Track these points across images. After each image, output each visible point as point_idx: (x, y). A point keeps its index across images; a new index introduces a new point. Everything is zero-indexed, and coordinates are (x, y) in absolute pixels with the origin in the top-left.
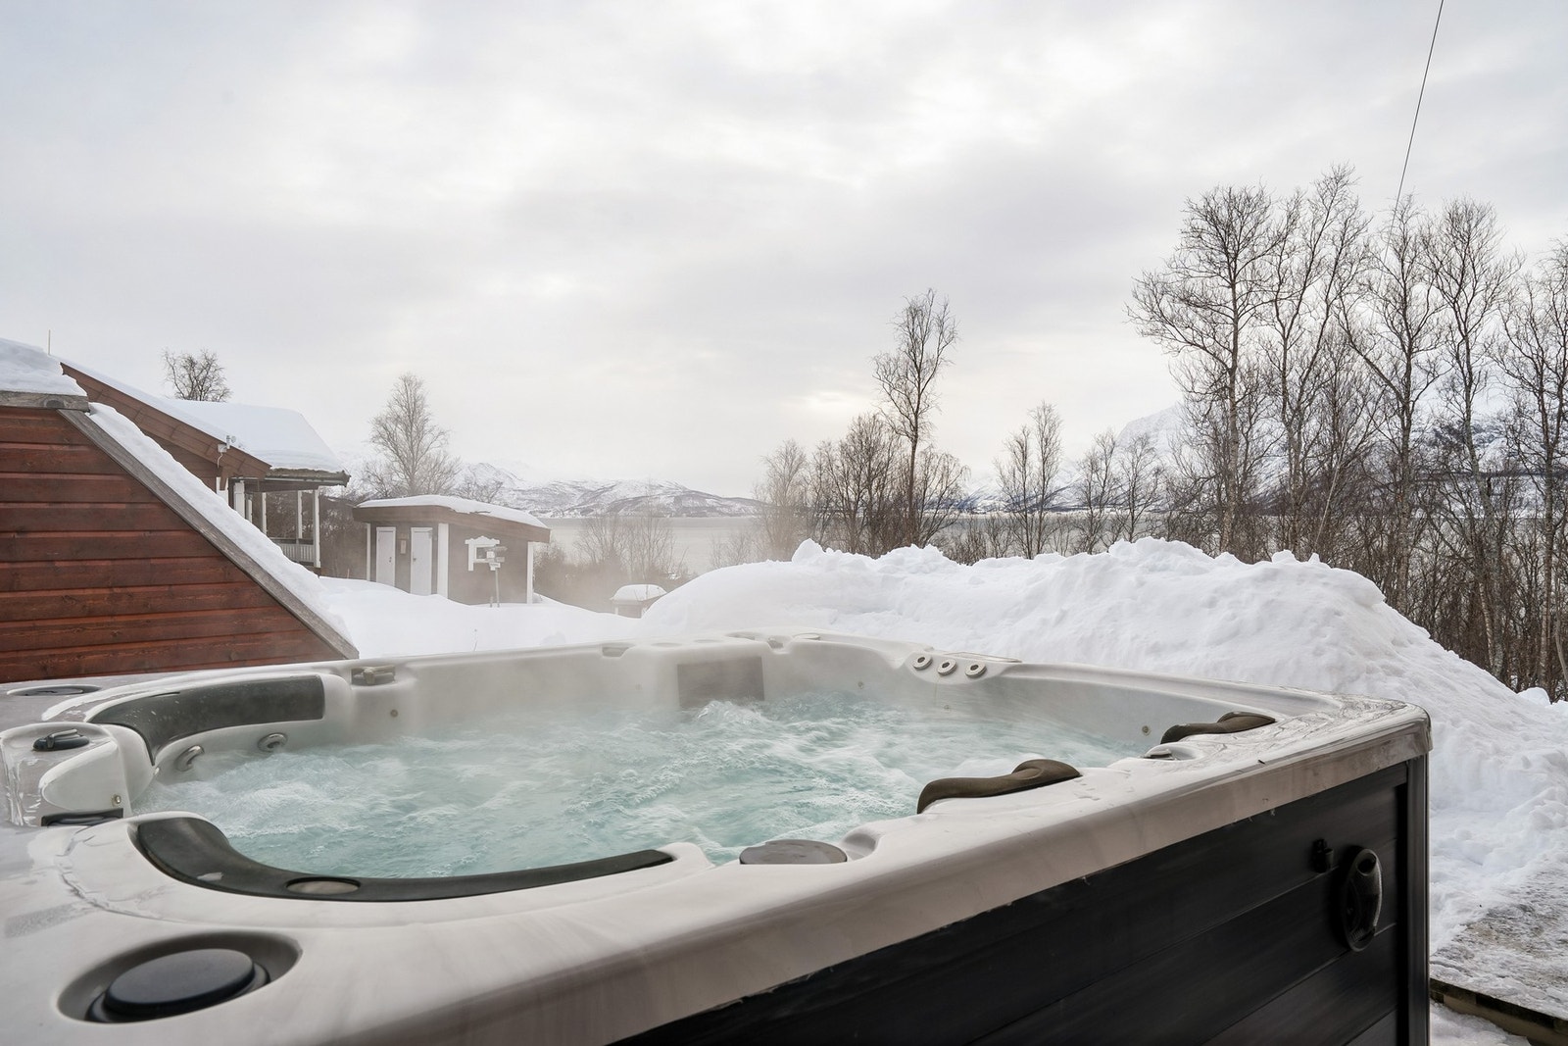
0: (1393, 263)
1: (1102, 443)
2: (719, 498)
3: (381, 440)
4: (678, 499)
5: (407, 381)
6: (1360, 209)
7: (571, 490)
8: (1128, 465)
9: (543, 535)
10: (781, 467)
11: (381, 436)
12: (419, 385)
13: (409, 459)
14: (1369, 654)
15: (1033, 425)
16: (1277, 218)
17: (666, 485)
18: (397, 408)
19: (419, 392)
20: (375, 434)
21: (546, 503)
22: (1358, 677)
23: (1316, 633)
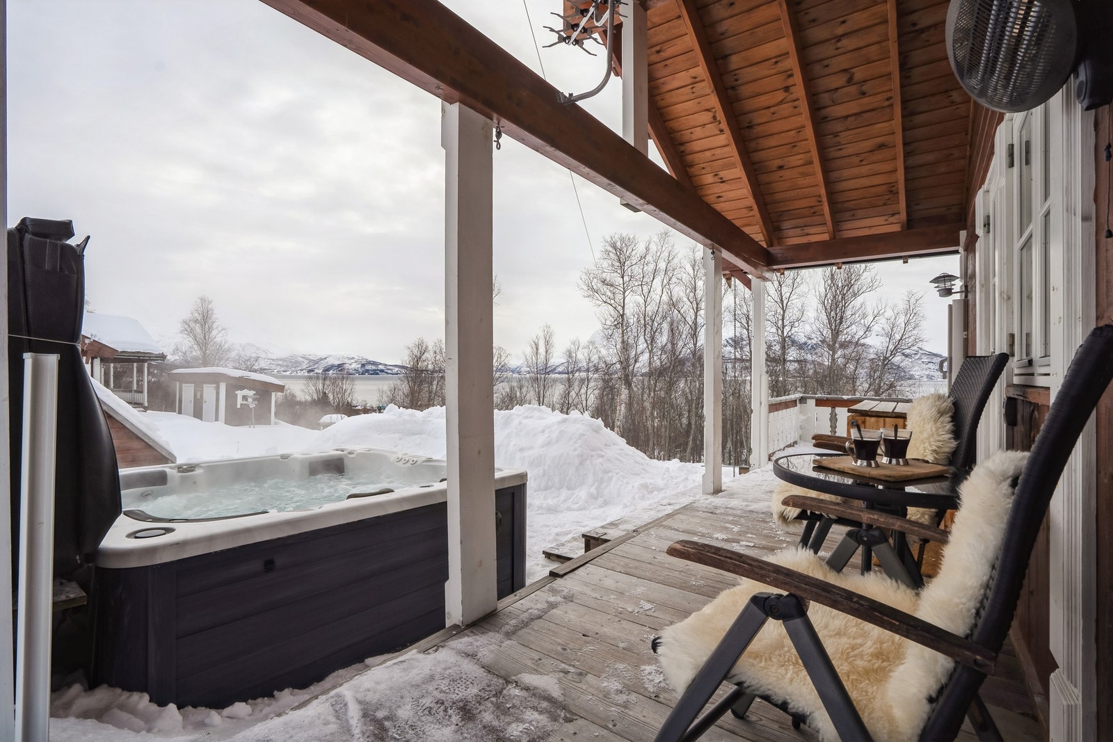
0: (691, 272)
1: (574, 343)
2: (386, 365)
3: (186, 332)
4: (363, 365)
5: (202, 299)
6: (675, 247)
7: (302, 359)
8: (586, 355)
9: (281, 388)
10: (416, 352)
11: (186, 330)
12: (210, 302)
13: (203, 342)
14: (593, 450)
15: (541, 335)
16: (641, 248)
17: (356, 358)
18: (196, 315)
19: (210, 306)
20: (182, 329)
21: (287, 366)
22: (587, 459)
23: (575, 443)
